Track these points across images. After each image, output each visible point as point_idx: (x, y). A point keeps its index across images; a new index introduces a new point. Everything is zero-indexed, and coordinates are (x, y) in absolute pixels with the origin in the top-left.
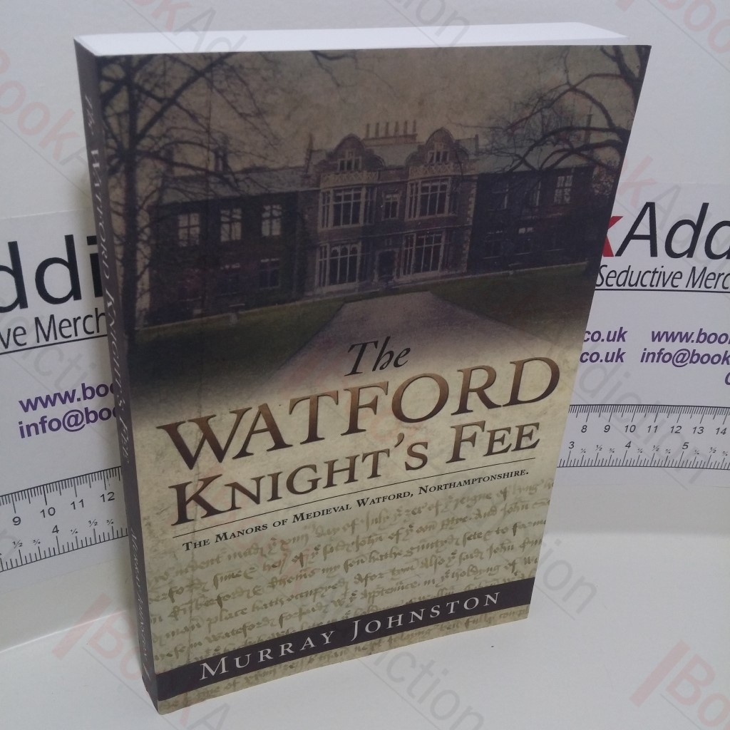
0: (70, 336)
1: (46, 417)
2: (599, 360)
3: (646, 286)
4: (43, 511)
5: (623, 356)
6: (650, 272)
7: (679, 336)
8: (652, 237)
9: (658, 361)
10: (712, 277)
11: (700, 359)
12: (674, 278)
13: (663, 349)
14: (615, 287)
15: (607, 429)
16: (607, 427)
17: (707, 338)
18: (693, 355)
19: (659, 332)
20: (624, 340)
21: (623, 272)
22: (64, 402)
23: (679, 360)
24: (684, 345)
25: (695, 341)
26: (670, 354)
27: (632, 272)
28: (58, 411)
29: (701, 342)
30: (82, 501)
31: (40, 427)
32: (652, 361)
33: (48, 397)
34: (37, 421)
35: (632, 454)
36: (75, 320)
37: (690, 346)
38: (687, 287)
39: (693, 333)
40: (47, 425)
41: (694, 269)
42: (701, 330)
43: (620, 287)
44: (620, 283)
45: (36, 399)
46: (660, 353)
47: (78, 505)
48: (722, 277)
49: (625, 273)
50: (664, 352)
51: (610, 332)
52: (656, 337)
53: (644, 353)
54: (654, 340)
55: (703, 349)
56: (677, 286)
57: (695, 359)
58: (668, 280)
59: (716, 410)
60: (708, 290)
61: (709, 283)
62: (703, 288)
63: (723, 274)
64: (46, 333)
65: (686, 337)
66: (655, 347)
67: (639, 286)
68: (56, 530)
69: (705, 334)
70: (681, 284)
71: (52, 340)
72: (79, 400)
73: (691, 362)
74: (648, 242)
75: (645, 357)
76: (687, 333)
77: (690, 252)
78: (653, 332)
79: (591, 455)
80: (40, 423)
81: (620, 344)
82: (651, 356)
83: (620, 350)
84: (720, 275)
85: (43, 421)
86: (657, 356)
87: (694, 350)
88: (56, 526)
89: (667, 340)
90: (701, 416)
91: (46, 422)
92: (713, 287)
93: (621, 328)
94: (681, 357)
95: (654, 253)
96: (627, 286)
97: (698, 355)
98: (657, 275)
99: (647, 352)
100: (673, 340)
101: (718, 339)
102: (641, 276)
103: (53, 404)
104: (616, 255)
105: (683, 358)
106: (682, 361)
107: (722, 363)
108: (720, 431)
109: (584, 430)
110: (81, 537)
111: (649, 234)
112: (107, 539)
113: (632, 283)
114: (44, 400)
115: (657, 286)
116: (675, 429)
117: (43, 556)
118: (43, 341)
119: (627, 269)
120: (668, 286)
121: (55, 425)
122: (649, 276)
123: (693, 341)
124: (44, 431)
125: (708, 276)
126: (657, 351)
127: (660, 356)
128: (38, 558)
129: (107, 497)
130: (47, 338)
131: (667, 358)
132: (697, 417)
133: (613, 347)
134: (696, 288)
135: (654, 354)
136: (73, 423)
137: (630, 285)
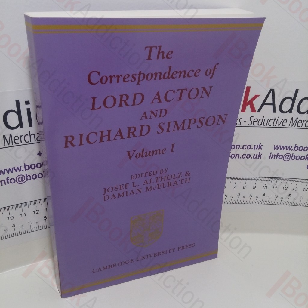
0: (19, 143)
1: (9, 177)
2: (250, 157)
3: (271, 125)
4: (8, 217)
5: (261, 156)
6: (272, 119)
7: (286, 147)
8: (273, 104)
9: (276, 158)
10: (300, 122)
11: (296, 158)
12: (283, 122)
13: (279, 153)
14: (257, 126)
15: (254, 188)
16: (254, 187)
17: (299, 149)
18: (292, 156)
19: (277, 146)
20: (261, 149)
21: (260, 119)
22: (16, 171)
23: (286, 158)
24: (288, 151)
25: (293, 150)
26: (282, 155)
27: (265, 119)
28: (14, 175)
29: (296, 150)
30: (25, 213)
31: (6, 182)
32: (274, 158)
33: (9, 169)
34: (5, 179)
35: (266, 199)
36: (21, 137)
37: (291, 152)
38: (289, 126)
39: (292, 146)
40: (9, 181)
41: (292, 118)
42: (296, 145)
43: (259, 126)
44: (259, 124)
45: (4, 170)
46: (278, 155)
47: (23, 215)
48: (305, 122)
49: (261, 120)
50: (279, 154)
51: (255, 145)
52: (276, 148)
53: (270, 155)
54: (275, 149)
55: (296, 153)
56: (285, 126)
57: (293, 157)
58: (281, 123)
59: (303, 180)
60: (299, 127)
61: (299, 125)
62: (296, 127)
63: (305, 121)
64: (8, 142)
65: (289, 148)
66: (275, 152)
67: (268, 126)
68: (14, 226)
69: (297, 147)
70: (287, 125)
71: (11, 145)
72: (23, 170)
73: (292, 159)
74: (271, 106)
75: (271, 157)
76: (289, 147)
77: (290, 111)
78: (274, 146)
79: (247, 199)
80: (6, 180)
81: (260, 151)
82: (274, 156)
83: (260, 153)
84: (304, 121)
85: (7, 179)
86: (276, 156)
87: (293, 154)
88: (14, 224)
89: (281, 149)
90: (296, 183)
91: (9, 179)
92: (301, 126)
93: (260, 144)
94: (287, 157)
95: (274, 111)
96: (262, 125)
97: (294, 156)
98: (276, 121)
99: (272, 154)
100: (283, 150)
101: (303, 149)
102: (269, 121)
103: (12, 172)
104: (258, 112)
105: (288, 157)
106: (287, 159)
107: (305, 160)
108: (305, 189)
109: (244, 188)
110: (25, 229)
111: (272, 103)
112: (36, 230)
113: (265, 124)
114: (8, 170)
115: (276, 125)
116: (285, 188)
117: (9, 237)
118: (7, 145)
119: (262, 118)
120: (281, 126)
121: (13, 181)
122: (272, 121)
123: (292, 150)
124: (8, 183)
125: (299, 121)
126: (276, 154)
127: (278, 156)
128: (7, 237)
129: (36, 212)
130: (9, 144)
131: (281, 157)
132: (294, 183)
133: (257, 152)
134: (293, 126)
135: (275, 155)
136: (20, 180)
137: (264, 125)
